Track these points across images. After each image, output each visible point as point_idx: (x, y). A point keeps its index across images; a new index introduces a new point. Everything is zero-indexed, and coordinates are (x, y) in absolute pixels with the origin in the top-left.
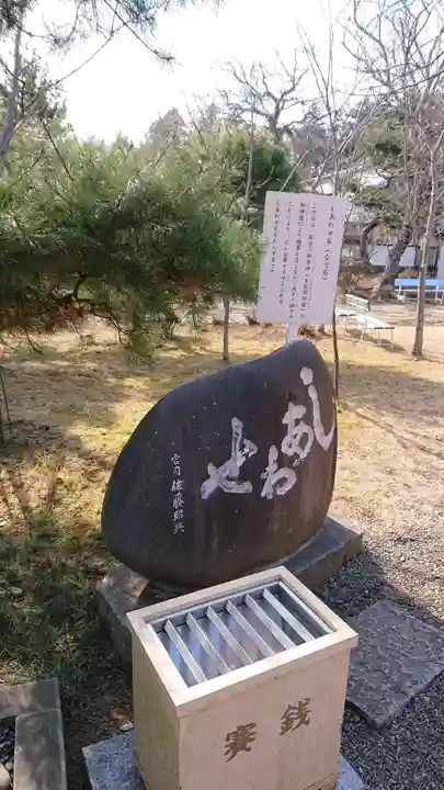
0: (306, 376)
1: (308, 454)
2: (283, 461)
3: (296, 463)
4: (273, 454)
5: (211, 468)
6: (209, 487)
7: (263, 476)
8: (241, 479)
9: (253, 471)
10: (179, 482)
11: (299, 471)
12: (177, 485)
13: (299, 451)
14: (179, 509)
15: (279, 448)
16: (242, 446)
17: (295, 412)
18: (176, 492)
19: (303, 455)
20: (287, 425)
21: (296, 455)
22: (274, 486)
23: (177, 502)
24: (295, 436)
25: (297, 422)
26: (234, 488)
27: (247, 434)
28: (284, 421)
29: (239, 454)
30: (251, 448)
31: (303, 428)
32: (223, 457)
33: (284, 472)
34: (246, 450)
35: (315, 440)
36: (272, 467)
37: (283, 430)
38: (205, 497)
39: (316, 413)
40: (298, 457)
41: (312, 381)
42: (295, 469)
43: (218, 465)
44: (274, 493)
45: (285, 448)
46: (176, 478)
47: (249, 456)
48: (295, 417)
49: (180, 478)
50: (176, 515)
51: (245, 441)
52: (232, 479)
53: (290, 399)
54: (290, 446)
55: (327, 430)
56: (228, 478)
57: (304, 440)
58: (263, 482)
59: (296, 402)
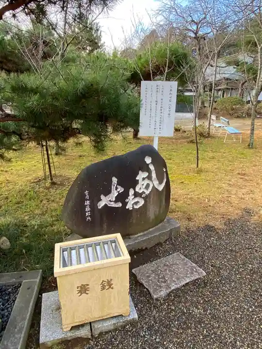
0: (148, 160)
1: (150, 192)
2: (136, 195)
3: (143, 196)
4: (132, 192)
5: (102, 197)
6: (101, 205)
7: (127, 200)
8: (116, 201)
9: (122, 198)
11: (146, 199)
12: (87, 203)
13: (145, 191)
14: (88, 211)
15: (135, 190)
16: (117, 188)
17: (142, 175)
18: (87, 205)
19: (147, 192)
20: (138, 180)
21: (143, 192)
22: (133, 205)
23: (88, 209)
24: (143, 184)
25: (144, 179)
26: (113, 205)
27: (119, 184)
28: (137, 179)
29: (115, 191)
30: (121, 189)
31: (146, 182)
32: (108, 192)
33: (136, 200)
34: (118, 190)
35: (154, 186)
36: (131, 197)
37: (137, 182)
38: (100, 207)
39: (154, 175)
40: (145, 193)
41: (151, 162)
42: (143, 198)
43: (106, 195)
44: (133, 207)
45: (137, 189)
46: (87, 200)
47: (120, 192)
48: (143, 177)
49: (89, 200)
50: (87, 214)
51: (118, 186)
52: (112, 201)
53: (140, 170)
54: (140, 189)
55: (160, 183)
56: (110, 201)
57: (147, 186)
58: (127, 203)
59: (143, 170)
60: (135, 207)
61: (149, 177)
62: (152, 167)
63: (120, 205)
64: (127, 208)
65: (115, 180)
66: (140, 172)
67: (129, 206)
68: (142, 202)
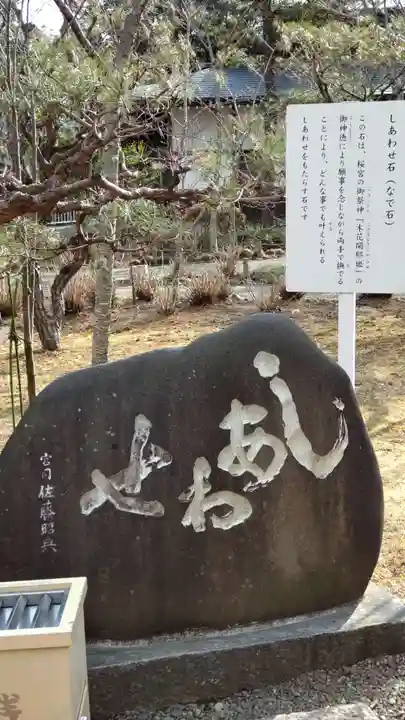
0: (266, 365)
1: (277, 477)
2: (220, 481)
3: (248, 487)
4: (201, 472)
5: (98, 477)
6: (92, 502)
7: (185, 497)
8: (144, 497)
9: (169, 486)
10: (49, 488)
11: (257, 499)
12: (46, 492)
13: (256, 472)
14: (49, 521)
15: (213, 462)
16: (148, 452)
17: (238, 418)
18: (45, 500)
19: (265, 478)
20: (228, 432)
21: (249, 477)
22: (208, 514)
23: (46, 512)
24: (247, 449)
25: (249, 429)
26: (135, 508)
27: (158, 437)
28: (225, 425)
29: (143, 462)
30: (162, 458)
31: (260, 440)
32: (116, 465)
33: (223, 498)
34: (153, 459)
35: (291, 460)
36: (199, 484)
37: (224, 438)
38: (87, 512)
39: (291, 420)
40: (254, 479)
41: (277, 371)
42: (248, 495)
44: (208, 524)
45: (225, 463)
46: (45, 483)
47: (159, 467)
48: (245, 422)
49: (51, 483)
50: (44, 529)
51: (153, 447)
52: (131, 495)
53: (234, 396)
54: (236, 461)
55: (321, 448)
56: (123, 492)
57: (265, 457)
58: (185, 506)
59: (246, 401)
60: (217, 523)
61: (273, 425)
62: (282, 392)
63: (158, 509)
64: (186, 523)
65: (143, 425)
66: (236, 404)
67: (193, 519)
68: (241, 513)
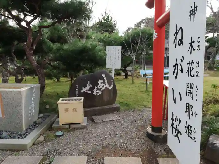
0: (103, 76)
2: (98, 89)
4: (96, 88)
5: (83, 88)
6: (82, 91)
7: (93, 91)
8: (89, 91)
9: (92, 89)
11: (102, 91)
12: (77, 90)
15: (97, 87)
16: (89, 85)
17: (100, 82)
19: (103, 89)
21: (101, 89)
22: (96, 93)
23: (77, 92)
24: (101, 85)
25: (101, 83)
27: (90, 83)
28: (98, 82)
30: (91, 86)
31: (103, 84)
32: (85, 86)
33: (98, 91)
35: (106, 87)
36: (95, 89)
37: (98, 84)
39: (106, 82)
41: (105, 76)
42: (101, 91)
43: (85, 88)
44: (96, 94)
46: (77, 88)
50: (77, 94)
53: (100, 79)
54: (100, 87)
55: (110, 86)
56: (86, 90)
57: (103, 87)
58: (93, 92)
59: (101, 80)
62: (105, 79)
64: (94, 94)
65: (89, 82)
66: (100, 80)
67: (94, 93)
68: (100, 93)
